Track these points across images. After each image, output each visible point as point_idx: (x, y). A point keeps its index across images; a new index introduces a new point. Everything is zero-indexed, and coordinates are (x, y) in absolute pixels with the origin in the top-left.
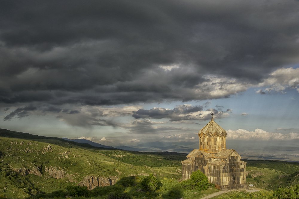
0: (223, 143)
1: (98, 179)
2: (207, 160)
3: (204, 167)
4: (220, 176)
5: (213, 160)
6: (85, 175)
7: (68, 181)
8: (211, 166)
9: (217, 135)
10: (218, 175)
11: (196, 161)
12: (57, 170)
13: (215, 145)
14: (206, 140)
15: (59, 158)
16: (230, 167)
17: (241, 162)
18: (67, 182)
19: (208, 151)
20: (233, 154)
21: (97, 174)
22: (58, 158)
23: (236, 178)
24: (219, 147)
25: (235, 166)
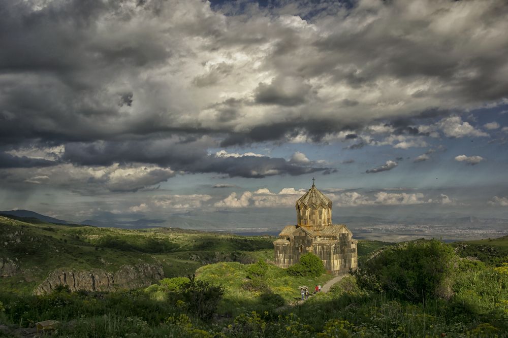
0: (329, 217)
1: (73, 275)
2: (312, 239)
3: (307, 248)
4: (330, 259)
5: (319, 239)
6: (52, 269)
7: (23, 281)
8: (318, 247)
9: (322, 206)
10: (328, 258)
11: (296, 241)
12: (4, 263)
13: (320, 220)
14: (308, 213)
15: (6, 243)
16: (341, 247)
17: (353, 240)
18: (21, 283)
19: (311, 227)
20: (344, 231)
21: (71, 267)
22: (4, 244)
23: (347, 261)
24: (324, 223)
25: (346, 245)
